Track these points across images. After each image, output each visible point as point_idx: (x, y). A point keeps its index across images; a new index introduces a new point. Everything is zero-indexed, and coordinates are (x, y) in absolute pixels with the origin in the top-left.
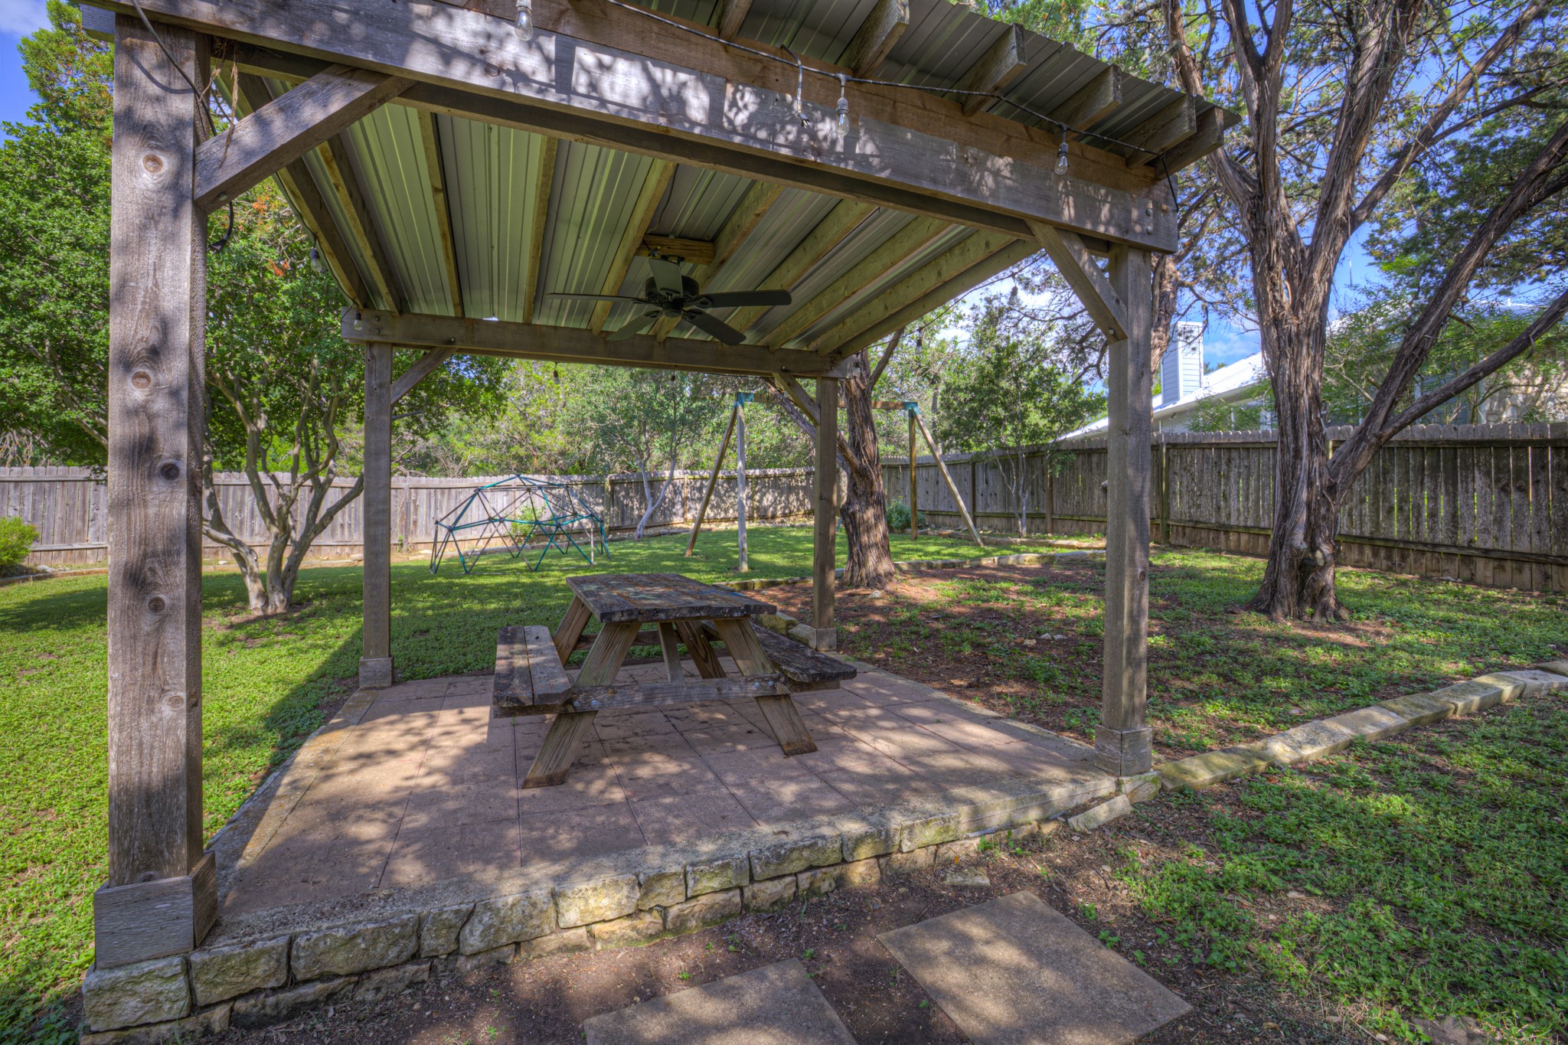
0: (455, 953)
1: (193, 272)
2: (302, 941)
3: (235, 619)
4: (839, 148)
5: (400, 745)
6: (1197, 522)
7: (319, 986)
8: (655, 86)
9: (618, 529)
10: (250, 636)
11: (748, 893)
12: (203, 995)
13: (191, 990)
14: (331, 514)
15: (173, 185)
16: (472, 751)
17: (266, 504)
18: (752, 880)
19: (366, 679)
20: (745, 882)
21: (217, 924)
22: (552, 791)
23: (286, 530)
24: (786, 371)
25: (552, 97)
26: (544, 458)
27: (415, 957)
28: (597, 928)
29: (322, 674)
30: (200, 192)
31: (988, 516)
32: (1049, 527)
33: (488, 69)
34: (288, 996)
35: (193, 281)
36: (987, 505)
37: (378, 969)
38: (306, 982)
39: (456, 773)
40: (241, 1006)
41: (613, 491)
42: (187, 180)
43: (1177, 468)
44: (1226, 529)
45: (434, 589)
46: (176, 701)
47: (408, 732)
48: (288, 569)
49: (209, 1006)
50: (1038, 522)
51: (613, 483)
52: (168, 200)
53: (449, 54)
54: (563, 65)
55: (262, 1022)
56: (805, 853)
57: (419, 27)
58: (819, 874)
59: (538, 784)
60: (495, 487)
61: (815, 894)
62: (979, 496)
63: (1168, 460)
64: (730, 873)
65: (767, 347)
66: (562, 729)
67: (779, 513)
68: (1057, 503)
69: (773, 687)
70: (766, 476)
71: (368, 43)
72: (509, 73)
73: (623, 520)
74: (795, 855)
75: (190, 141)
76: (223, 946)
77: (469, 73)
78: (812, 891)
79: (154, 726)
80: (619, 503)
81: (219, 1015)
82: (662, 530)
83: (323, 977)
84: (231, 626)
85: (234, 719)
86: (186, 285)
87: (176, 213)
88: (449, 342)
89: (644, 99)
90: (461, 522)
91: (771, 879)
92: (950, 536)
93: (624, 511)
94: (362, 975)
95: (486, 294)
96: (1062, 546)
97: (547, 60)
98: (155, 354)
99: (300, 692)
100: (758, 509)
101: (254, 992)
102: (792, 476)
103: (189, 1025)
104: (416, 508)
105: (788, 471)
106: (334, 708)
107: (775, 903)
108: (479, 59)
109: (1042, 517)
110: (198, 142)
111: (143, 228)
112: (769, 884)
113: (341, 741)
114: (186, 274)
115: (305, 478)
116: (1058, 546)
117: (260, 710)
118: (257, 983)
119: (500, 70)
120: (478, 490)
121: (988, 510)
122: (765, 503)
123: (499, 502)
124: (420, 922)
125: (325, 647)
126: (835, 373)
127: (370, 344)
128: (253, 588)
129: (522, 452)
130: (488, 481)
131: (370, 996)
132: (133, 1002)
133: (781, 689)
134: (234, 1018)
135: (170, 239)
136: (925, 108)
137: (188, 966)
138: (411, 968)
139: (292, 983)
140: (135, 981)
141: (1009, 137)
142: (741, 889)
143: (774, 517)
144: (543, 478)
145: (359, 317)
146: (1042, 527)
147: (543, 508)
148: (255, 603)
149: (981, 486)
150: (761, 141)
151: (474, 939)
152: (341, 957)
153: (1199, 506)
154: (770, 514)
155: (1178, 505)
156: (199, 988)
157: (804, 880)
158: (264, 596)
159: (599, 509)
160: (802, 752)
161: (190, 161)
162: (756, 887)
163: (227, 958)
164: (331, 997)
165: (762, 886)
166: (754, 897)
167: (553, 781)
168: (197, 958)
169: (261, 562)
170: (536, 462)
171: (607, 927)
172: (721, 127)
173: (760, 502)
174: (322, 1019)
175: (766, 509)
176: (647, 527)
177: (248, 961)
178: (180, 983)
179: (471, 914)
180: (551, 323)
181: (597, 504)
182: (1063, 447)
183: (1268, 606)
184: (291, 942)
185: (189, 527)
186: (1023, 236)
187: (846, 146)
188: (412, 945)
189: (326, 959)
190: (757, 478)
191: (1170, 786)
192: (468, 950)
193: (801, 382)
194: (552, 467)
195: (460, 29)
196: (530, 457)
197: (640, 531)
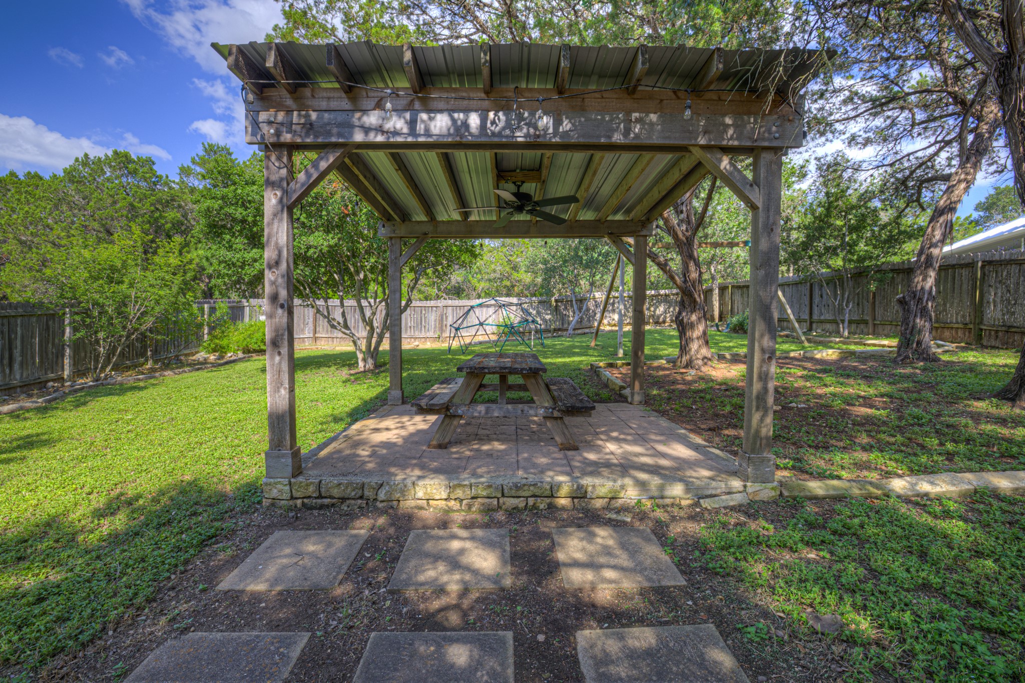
0: (375, 500)
1: (288, 233)
2: (323, 482)
3: (352, 372)
4: (551, 131)
5: (392, 427)
6: (1010, 327)
7: (329, 500)
8: (454, 121)
9: (559, 330)
10: (356, 380)
11: (501, 501)
12: (295, 494)
13: (291, 491)
15: (281, 201)
16: (419, 432)
17: (364, 316)
18: (503, 495)
19: (391, 400)
20: (499, 495)
21: (301, 473)
22: (440, 451)
23: (372, 329)
24: (611, 233)
25: (410, 139)
26: (521, 287)
27: (361, 497)
28: (431, 502)
29: (377, 398)
30: (289, 203)
31: (822, 322)
32: (871, 331)
33: (383, 132)
34: (319, 501)
35: (288, 236)
36: (821, 314)
37: (348, 499)
38: (325, 497)
39: (406, 439)
40: (305, 500)
41: (557, 306)
42: (285, 200)
43: (992, 282)
45: (442, 361)
46: (285, 388)
47: (398, 423)
48: (375, 349)
49: (296, 498)
50: (862, 326)
51: (556, 301)
52: (280, 207)
53: (367, 130)
54: (412, 124)
55: (311, 508)
56: (532, 488)
57: (357, 123)
58: (539, 500)
59: (434, 447)
60: (480, 305)
61: (536, 509)
62: (815, 307)
63: (984, 275)
64: (492, 490)
65: (599, 221)
66: (445, 423)
67: (668, 320)
68: (879, 312)
69: (552, 413)
70: (659, 295)
71: (340, 135)
72: (391, 132)
73: (563, 324)
74: (526, 488)
75: (285, 185)
76: (300, 479)
77: (375, 137)
78: (534, 506)
79: (279, 397)
80: (561, 314)
81: (299, 502)
82: (587, 331)
83: (331, 497)
84: (351, 375)
85: (336, 412)
86: (285, 238)
87: (282, 210)
88: (426, 234)
89: (449, 130)
90: (465, 325)
91: (514, 497)
92: (787, 336)
93: (563, 318)
94: (343, 499)
95: (442, 208)
96: (874, 345)
97: (406, 122)
98: (277, 263)
99: (366, 403)
100: (653, 316)
101: (309, 497)
103: (291, 503)
104: (446, 317)
106: (374, 411)
107: (514, 509)
108: (380, 129)
109: (866, 322)
110: (288, 184)
111: (273, 219)
112: (512, 499)
113: (371, 423)
114: (285, 234)
115: (380, 302)
116: (869, 345)
117: (347, 409)
118: (310, 494)
119: (387, 132)
120: (472, 307)
121: (822, 318)
122: (658, 312)
124: (363, 485)
125: (382, 386)
126: (643, 233)
127: (391, 238)
128: (360, 356)
129: (508, 284)
131: (346, 508)
132: (275, 491)
133: (556, 414)
134: (303, 504)
135: (281, 220)
136: (603, 97)
137: (290, 483)
138: (360, 501)
139: (320, 497)
140: (276, 483)
141: (662, 101)
142: (498, 499)
143: (664, 322)
144: (514, 300)
145: (384, 226)
146: (865, 330)
147: (514, 317)
148: (361, 364)
149: (817, 300)
150: (507, 137)
151: (382, 495)
152: (336, 491)
153: (1013, 313)
154: (661, 320)
155: (992, 313)
156: (294, 491)
157: (531, 501)
158: (364, 360)
159: (548, 317)
160: (569, 449)
161: (286, 192)
162: (505, 499)
163: (301, 483)
164: (333, 505)
165: (508, 499)
166: (504, 504)
167: (441, 446)
168: (293, 480)
169: (363, 345)
170: (516, 289)
171: (435, 502)
172: (487, 135)
173: (654, 311)
174: (330, 511)
175: (659, 317)
176: (574, 329)
177: (307, 485)
178: (287, 488)
179: (382, 485)
180: (478, 219)
181: (547, 314)
182: (884, 267)
183: (1016, 395)
184: (320, 482)
185: (288, 326)
186: (684, 153)
187: (554, 129)
188: (360, 493)
189: (331, 490)
190: (653, 296)
191: (786, 493)
192: (380, 499)
193: (625, 239)
194: (526, 292)
195: (372, 119)
196: (513, 286)
197: (571, 331)
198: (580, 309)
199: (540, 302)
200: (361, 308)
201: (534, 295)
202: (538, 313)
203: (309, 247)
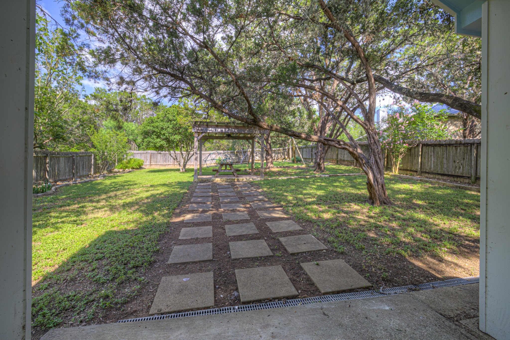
9: (237, 162)
14: (190, 158)
24: (247, 139)
41: (237, 154)
44: (344, 161)
48: (185, 166)
49: (199, 181)
51: (237, 152)
56: (232, 179)
57: (208, 129)
60: (213, 154)
71: (206, 131)
73: (239, 160)
80: (238, 157)
82: (247, 162)
89: (220, 131)
93: (239, 158)
102: (279, 150)
105: (278, 149)
120: (210, 154)
123: (214, 156)
126: (254, 139)
129: (219, 145)
130: (212, 152)
133: (235, 171)
144: (222, 152)
147: (222, 157)
151: (211, 180)
155: (339, 156)
158: (182, 169)
159: (234, 158)
169: (182, 165)
170: (222, 147)
176: (243, 162)
187: (234, 131)
193: (250, 140)
194: (225, 148)
195: (210, 129)
196: (220, 146)
197: (241, 162)
198: (245, 155)
199: (231, 152)
200: (182, 154)
201: (228, 150)
202: (230, 156)
203: (174, 139)
